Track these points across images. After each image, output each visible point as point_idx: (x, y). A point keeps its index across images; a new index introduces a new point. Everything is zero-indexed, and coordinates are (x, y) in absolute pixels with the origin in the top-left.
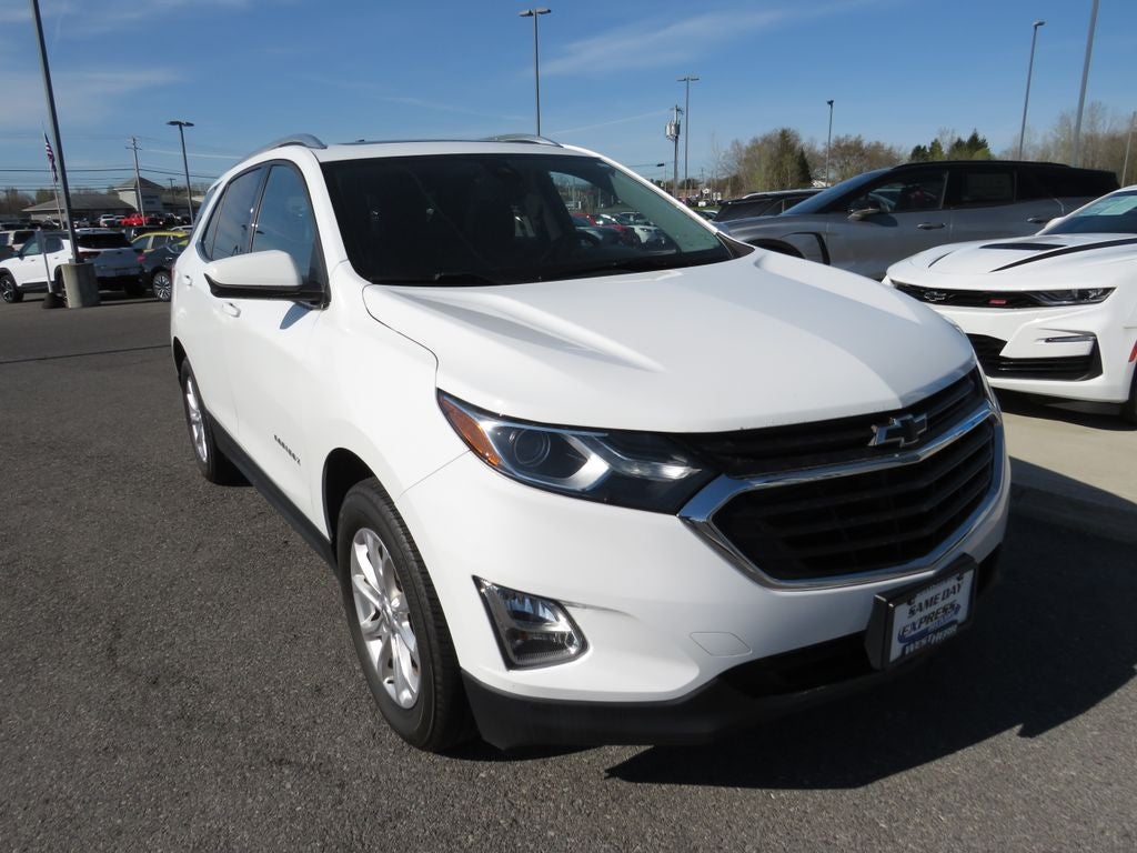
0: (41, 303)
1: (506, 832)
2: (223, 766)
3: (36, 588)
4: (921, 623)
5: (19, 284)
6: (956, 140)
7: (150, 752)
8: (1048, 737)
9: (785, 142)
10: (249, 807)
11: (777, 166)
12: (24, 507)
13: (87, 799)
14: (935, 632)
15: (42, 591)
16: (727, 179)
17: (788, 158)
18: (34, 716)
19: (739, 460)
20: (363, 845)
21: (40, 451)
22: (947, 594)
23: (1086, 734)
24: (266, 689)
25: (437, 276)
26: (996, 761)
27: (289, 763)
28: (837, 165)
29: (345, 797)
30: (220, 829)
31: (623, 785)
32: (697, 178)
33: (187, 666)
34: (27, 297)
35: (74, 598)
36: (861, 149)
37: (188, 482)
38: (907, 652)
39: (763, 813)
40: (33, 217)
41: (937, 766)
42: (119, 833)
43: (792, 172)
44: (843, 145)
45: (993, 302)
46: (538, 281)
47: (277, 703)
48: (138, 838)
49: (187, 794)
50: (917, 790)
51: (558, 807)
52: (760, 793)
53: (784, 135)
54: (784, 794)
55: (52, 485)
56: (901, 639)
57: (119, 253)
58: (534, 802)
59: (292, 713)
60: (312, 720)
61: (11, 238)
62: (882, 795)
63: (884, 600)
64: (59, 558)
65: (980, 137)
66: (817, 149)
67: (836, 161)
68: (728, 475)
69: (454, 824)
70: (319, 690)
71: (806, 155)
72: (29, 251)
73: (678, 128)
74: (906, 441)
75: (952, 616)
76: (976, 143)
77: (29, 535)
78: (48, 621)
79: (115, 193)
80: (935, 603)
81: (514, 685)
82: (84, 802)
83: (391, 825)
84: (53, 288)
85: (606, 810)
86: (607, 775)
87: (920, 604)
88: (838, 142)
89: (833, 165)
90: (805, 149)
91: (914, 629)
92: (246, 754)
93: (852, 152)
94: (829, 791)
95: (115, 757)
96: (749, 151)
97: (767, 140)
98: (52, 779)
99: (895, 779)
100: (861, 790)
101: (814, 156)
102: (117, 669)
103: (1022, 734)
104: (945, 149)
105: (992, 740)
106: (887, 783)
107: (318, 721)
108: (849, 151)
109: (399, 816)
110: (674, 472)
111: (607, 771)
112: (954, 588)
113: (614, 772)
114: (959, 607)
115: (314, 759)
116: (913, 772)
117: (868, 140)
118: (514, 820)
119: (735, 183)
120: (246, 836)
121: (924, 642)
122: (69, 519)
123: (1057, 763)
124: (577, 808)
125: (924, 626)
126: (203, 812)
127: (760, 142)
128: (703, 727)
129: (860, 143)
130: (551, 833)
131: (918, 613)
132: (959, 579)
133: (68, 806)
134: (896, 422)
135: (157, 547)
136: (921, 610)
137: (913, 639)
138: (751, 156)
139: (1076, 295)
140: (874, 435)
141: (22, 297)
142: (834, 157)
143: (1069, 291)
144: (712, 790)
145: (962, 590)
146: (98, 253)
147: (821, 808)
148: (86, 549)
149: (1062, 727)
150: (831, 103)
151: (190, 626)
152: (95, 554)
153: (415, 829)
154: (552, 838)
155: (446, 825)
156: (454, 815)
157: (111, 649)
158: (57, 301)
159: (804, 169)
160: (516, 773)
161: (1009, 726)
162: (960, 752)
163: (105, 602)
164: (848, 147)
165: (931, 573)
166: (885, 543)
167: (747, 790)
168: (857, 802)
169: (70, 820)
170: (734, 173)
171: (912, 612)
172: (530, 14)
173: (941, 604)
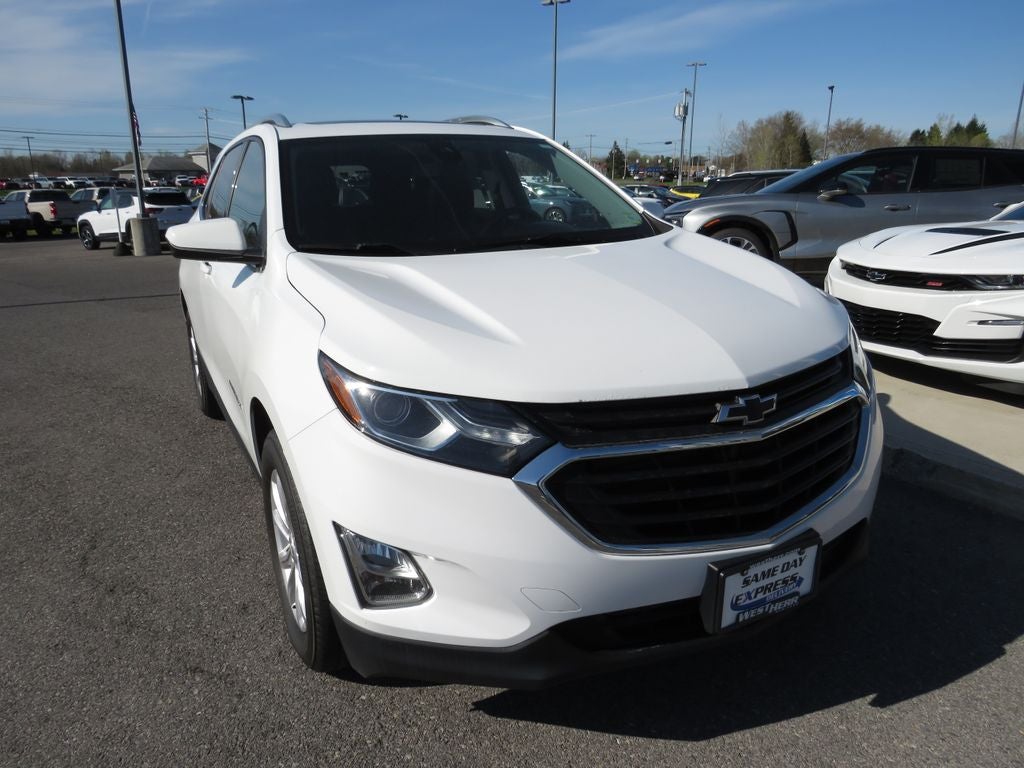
0: (112, 250)
1: (369, 751)
2: (147, 669)
3: (40, 501)
4: (757, 593)
5: (97, 234)
6: (954, 125)
7: (91, 651)
8: (899, 709)
9: (789, 125)
10: (158, 707)
11: (780, 146)
12: (50, 429)
13: (29, 689)
14: (774, 602)
15: (44, 503)
16: (732, 157)
17: (792, 139)
18: (7, 612)
19: (577, 431)
20: (244, 750)
21: (76, 381)
22: (787, 567)
23: (937, 708)
24: (201, 603)
25: (359, 246)
26: (840, 727)
27: (202, 671)
28: (838, 147)
29: (240, 707)
30: (129, 725)
31: (484, 718)
32: (704, 155)
33: (142, 579)
34: (103, 245)
35: (67, 512)
36: (861, 131)
37: (189, 414)
38: (741, 619)
39: (604, 756)
40: (121, 176)
41: (782, 726)
42: (47, 720)
43: (793, 152)
44: (844, 127)
45: (930, 284)
46: (454, 253)
47: (207, 617)
48: (60, 726)
49: (111, 692)
50: (757, 748)
51: (421, 733)
52: (607, 737)
53: (788, 117)
54: (628, 740)
55: (78, 411)
56: (734, 606)
57: (180, 210)
58: (402, 727)
59: (217, 627)
60: (232, 634)
61: (96, 194)
62: (721, 749)
63: (716, 569)
64: (66, 475)
65: (980, 123)
66: (819, 131)
67: (836, 143)
68: (563, 445)
69: (326, 739)
70: (245, 608)
71: (808, 137)
72: (106, 206)
73: (686, 109)
74: (750, 420)
75: (792, 588)
76: (974, 128)
77: (47, 453)
78: (42, 530)
79: (190, 157)
80: (773, 575)
81: (366, 622)
82: (26, 690)
83: (272, 735)
84: (123, 238)
85: (463, 739)
86: (473, 707)
87: (756, 575)
88: (839, 125)
89: (833, 146)
90: (807, 131)
91: (750, 598)
92: (169, 660)
93: (853, 134)
94: (672, 741)
95: (62, 654)
96: (754, 131)
97: (771, 122)
98: (7, 668)
99: (738, 736)
100: (703, 743)
101: (815, 137)
102: (84, 576)
103: (874, 703)
104: (944, 134)
105: (842, 707)
106: (728, 738)
107: (237, 636)
108: (849, 132)
109: (281, 728)
110: (516, 438)
111: (474, 704)
112: (795, 561)
113: (479, 706)
114: (801, 579)
115: (224, 670)
116: (757, 730)
117: (869, 123)
118: (380, 741)
119: (739, 161)
120: (149, 734)
121: (760, 610)
122: (83, 442)
123: (901, 735)
124: (437, 735)
125: (760, 596)
126: (119, 709)
127: (765, 123)
128: (536, 675)
129: (861, 125)
130: (408, 757)
131: (754, 583)
132: (800, 553)
133: (12, 693)
134: (741, 402)
135: (147, 471)
136: (757, 581)
137: (748, 608)
138: (756, 135)
139: (1011, 281)
140: (716, 412)
141: (99, 244)
142: (836, 139)
143: (1005, 276)
144: (563, 730)
145: (804, 563)
146: (162, 209)
147: (661, 757)
148: (89, 469)
149: (915, 700)
150: (831, 88)
151: (154, 543)
152: (95, 474)
153: (292, 741)
154: (408, 761)
155: (319, 740)
156: (329, 732)
157: (84, 558)
158: (126, 250)
159: (805, 149)
160: (393, 698)
161: (863, 695)
162: (808, 716)
163: (91, 516)
164: (849, 130)
165: (768, 546)
166: (721, 516)
167: (596, 733)
168: (696, 754)
169: (11, 705)
170: (739, 152)
171: (746, 583)
172: (552, 3)
173: (779, 576)
